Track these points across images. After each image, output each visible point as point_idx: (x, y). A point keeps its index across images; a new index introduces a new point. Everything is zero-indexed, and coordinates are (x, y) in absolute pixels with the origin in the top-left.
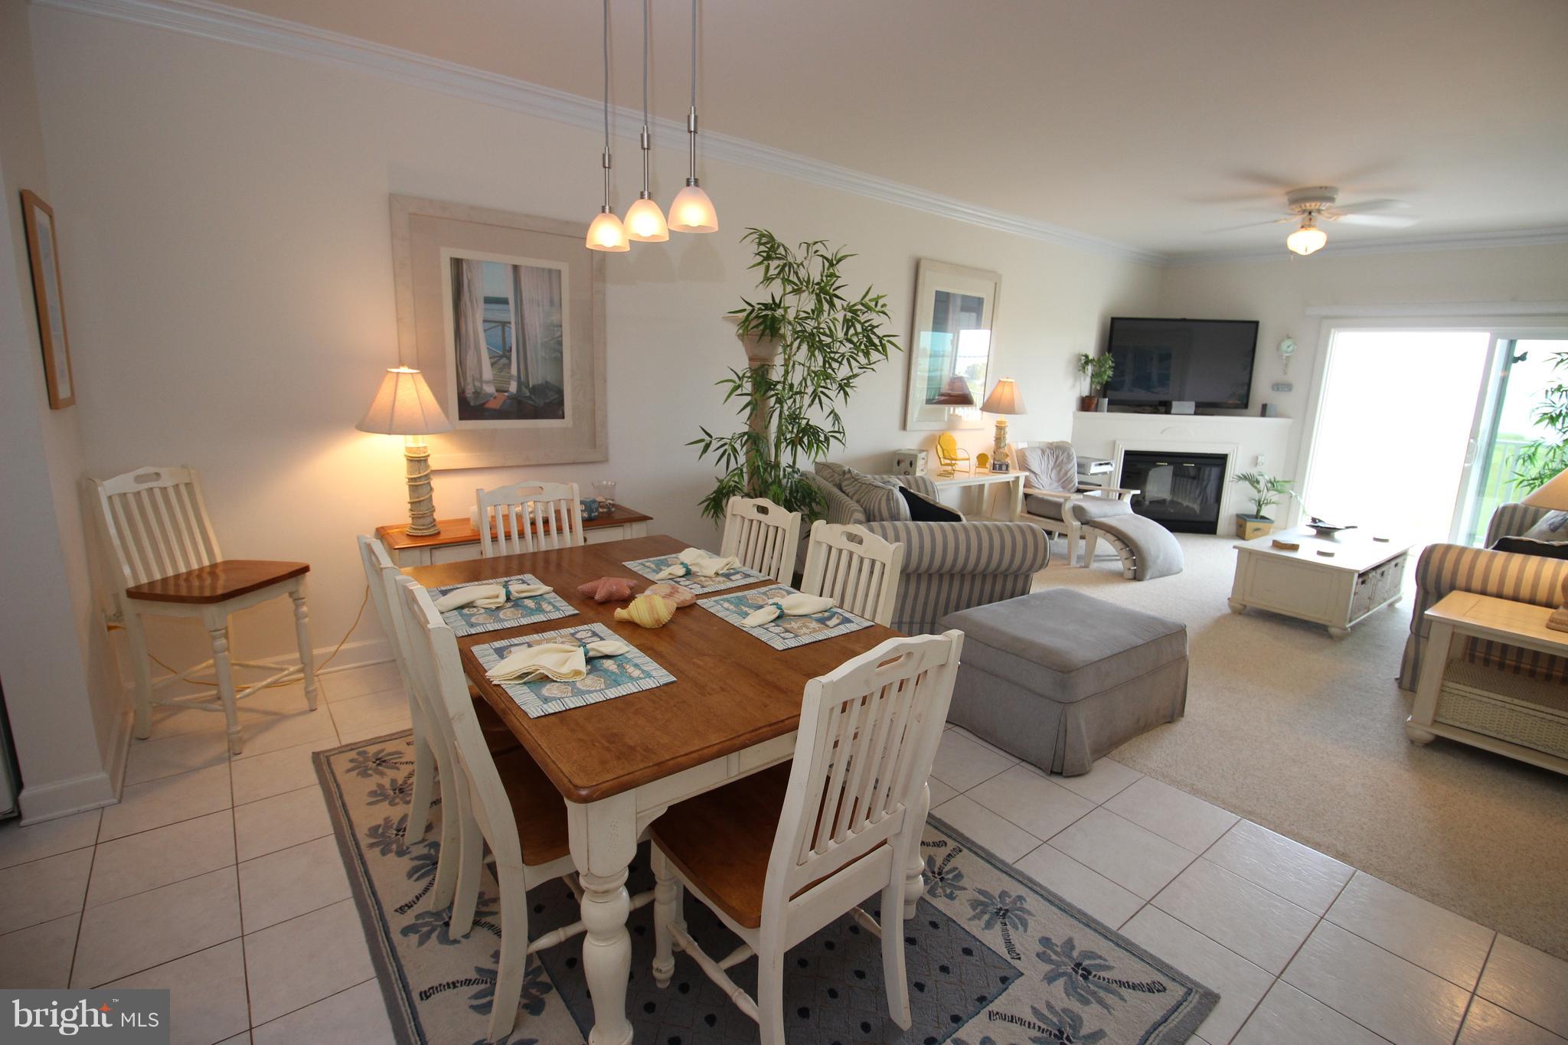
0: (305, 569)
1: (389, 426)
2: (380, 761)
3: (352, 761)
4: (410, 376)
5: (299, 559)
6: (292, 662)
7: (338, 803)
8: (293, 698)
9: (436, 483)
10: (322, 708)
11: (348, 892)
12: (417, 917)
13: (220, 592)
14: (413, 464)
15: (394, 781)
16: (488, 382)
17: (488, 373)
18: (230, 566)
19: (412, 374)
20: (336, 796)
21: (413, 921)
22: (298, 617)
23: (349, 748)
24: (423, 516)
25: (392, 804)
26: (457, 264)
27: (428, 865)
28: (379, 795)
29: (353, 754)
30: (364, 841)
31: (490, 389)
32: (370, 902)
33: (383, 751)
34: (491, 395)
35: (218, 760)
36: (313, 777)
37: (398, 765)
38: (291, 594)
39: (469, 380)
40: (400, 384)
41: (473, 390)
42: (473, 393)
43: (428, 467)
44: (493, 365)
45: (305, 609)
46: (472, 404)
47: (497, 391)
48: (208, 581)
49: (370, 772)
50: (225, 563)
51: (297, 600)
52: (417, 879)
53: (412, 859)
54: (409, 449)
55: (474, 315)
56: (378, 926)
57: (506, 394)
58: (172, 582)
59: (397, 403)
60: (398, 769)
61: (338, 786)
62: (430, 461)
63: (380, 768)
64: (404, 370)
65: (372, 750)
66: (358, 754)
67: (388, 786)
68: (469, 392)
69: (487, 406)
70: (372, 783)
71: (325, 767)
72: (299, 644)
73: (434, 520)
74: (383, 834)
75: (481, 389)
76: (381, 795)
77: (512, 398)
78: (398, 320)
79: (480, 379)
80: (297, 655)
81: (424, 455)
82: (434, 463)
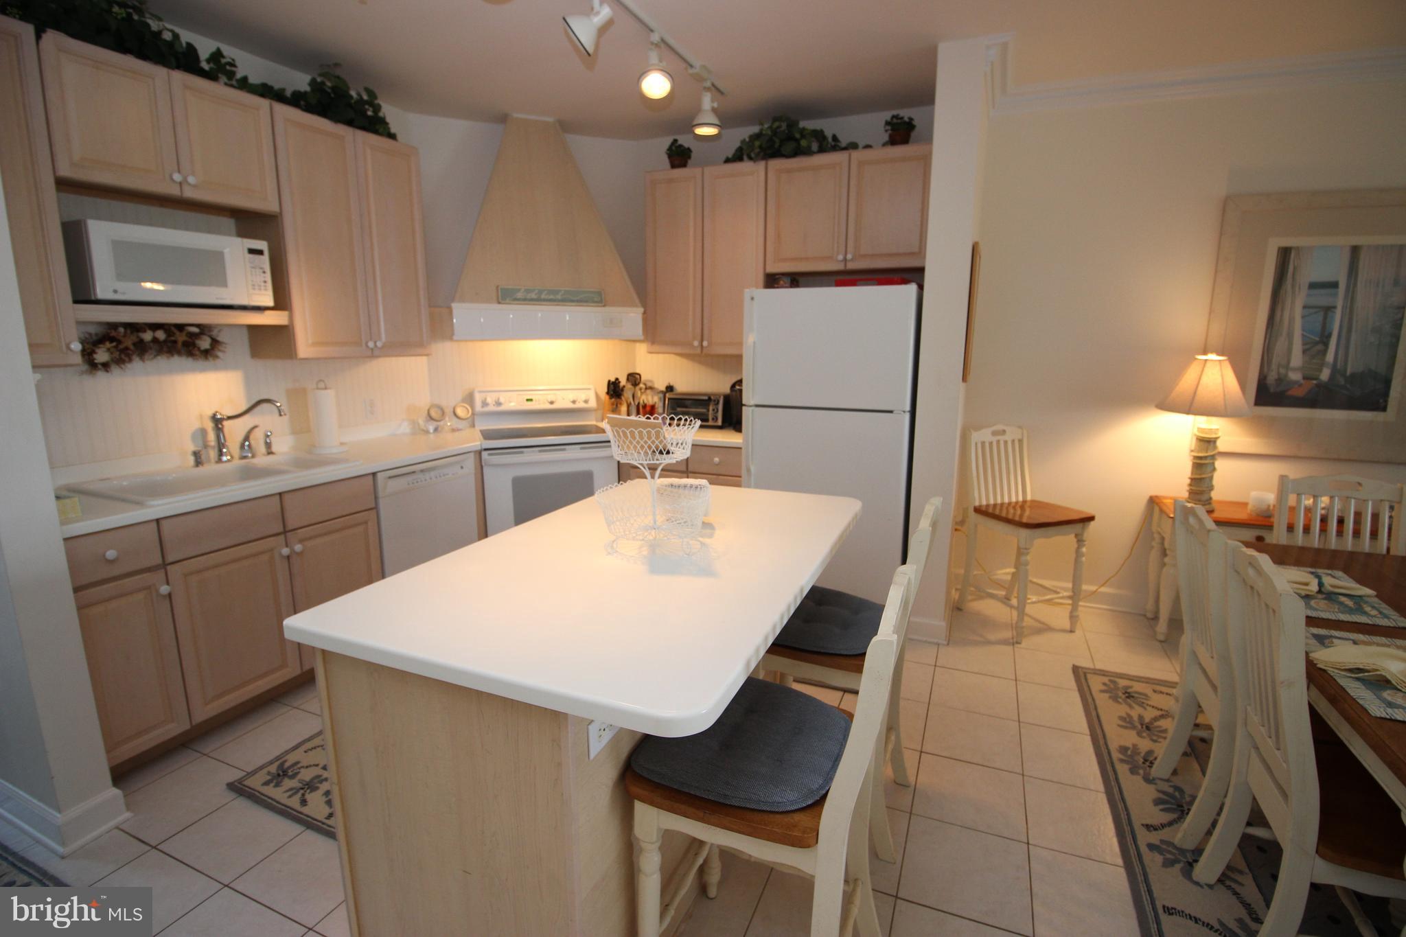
0: (1092, 518)
1: (1190, 407)
2: (1129, 696)
3: (1104, 684)
4: (1218, 363)
5: (1088, 510)
6: (1065, 589)
7: (1094, 714)
8: (1058, 616)
9: (1220, 464)
10: (1078, 632)
11: (1101, 788)
12: (1162, 841)
13: (1025, 520)
14: (1202, 443)
15: (1141, 717)
16: (1295, 370)
17: (1297, 359)
18: (1036, 504)
19: (1220, 360)
20: (1092, 707)
21: (1158, 843)
22: (1078, 554)
23: (1102, 673)
24: (1202, 493)
25: (1139, 734)
26: (1285, 254)
27: (1172, 804)
28: (1127, 722)
29: (1106, 680)
30: (1116, 755)
31: (1295, 376)
32: (1120, 805)
33: (1131, 687)
34: (1296, 382)
35: (1005, 642)
36: (1072, 684)
37: (1145, 705)
38: (1076, 536)
39: (1274, 367)
40: (1206, 369)
41: (1276, 377)
42: (1276, 380)
43: (1215, 447)
44: (1304, 352)
45: (1084, 550)
46: (1272, 390)
47: (1305, 378)
48: (1019, 512)
49: (1120, 700)
50: (1033, 501)
51: (1080, 541)
52: (1162, 810)
53: (1159, 791)
54: (1200, 430)
55: (1293, 302)
56: (1127, 829)
57: (1315, 382)
58: (998, 507)
59: (1200, 388)
60: (1145, 709)
61: (1093, 700)
62: (1219, 443)
63: (1128, 700)
64: (1212, 357)
65: (1122, 683)
66: (1110, 681)
67: (1136, 718)
68: (1272, 377)
69: (1290, 393)
70: (1122, 709)
71: (1083, 680)
72: (1074, 576)
73: (1211, 498)
74: (1131, 756)
75: (1286, 375)
76: (1129, 722)
77: (1320, 386)
78: (1211, 311)
79: (1287, 367)
80: (1070, 585)
81: (1214, 436)
82: (1222, 446)
